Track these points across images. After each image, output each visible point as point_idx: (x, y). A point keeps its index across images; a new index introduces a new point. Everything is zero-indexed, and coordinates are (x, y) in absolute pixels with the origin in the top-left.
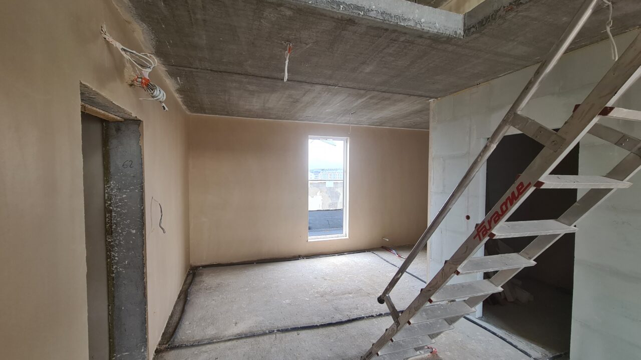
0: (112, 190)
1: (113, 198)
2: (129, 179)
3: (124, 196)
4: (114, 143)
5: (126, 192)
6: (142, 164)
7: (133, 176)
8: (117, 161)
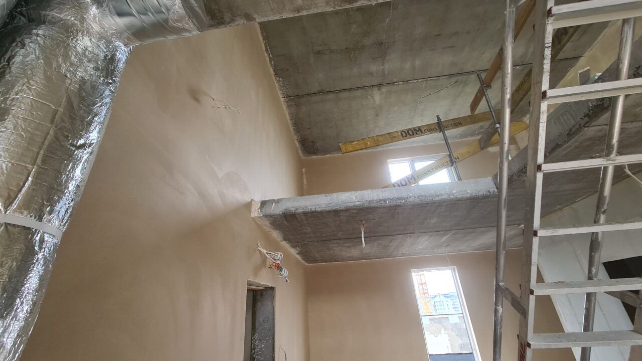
0: (256, 341)
1: (256, 347)
2: (266, 331)
3: (263, 346)
4: (259, 304)
5: (264, 342)
6: (274, 319)
7: (269, 329)
8: (260, 318)
